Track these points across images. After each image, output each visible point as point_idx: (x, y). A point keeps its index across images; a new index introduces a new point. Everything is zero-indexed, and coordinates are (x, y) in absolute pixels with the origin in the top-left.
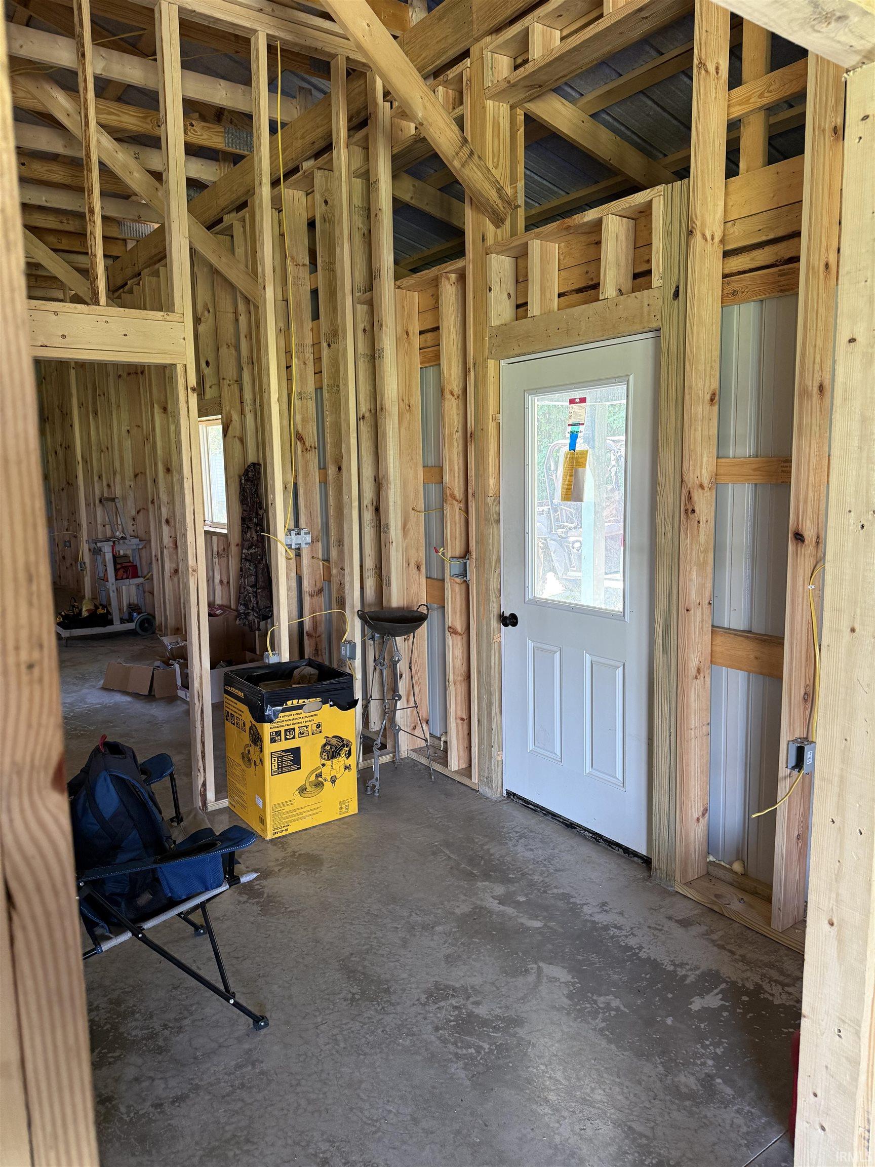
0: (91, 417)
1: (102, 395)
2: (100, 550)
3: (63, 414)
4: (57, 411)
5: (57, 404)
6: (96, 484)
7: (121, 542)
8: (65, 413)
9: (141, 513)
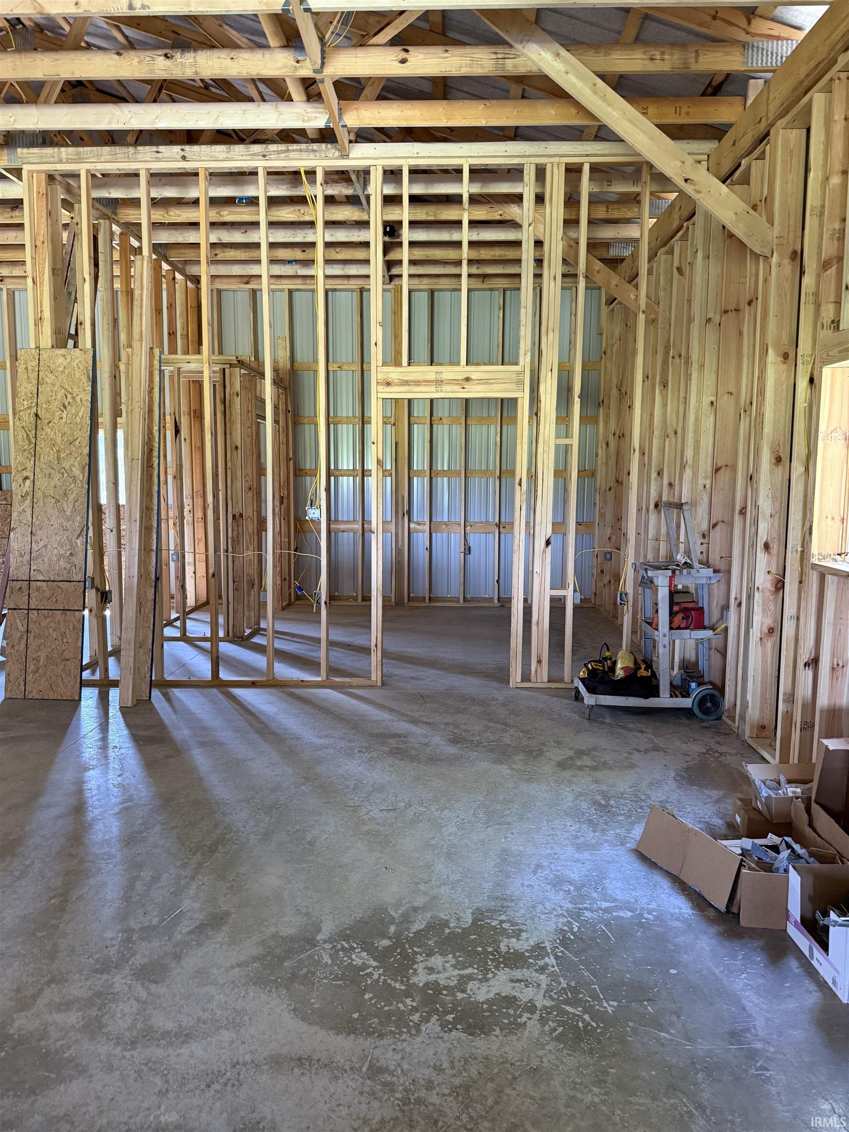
0: (657, 391)
1: (677, 357)
2: (652, 582)
3: (621, 394)
4: (615, 391)
5: (615, 382)
6: (653, 482)
7: (685, 571)
8: (623, 391)
9: (718, 528)
